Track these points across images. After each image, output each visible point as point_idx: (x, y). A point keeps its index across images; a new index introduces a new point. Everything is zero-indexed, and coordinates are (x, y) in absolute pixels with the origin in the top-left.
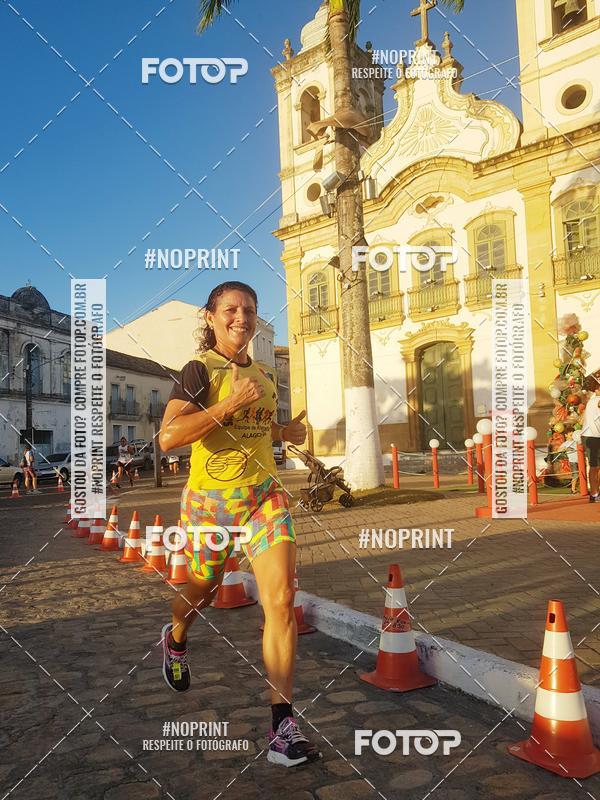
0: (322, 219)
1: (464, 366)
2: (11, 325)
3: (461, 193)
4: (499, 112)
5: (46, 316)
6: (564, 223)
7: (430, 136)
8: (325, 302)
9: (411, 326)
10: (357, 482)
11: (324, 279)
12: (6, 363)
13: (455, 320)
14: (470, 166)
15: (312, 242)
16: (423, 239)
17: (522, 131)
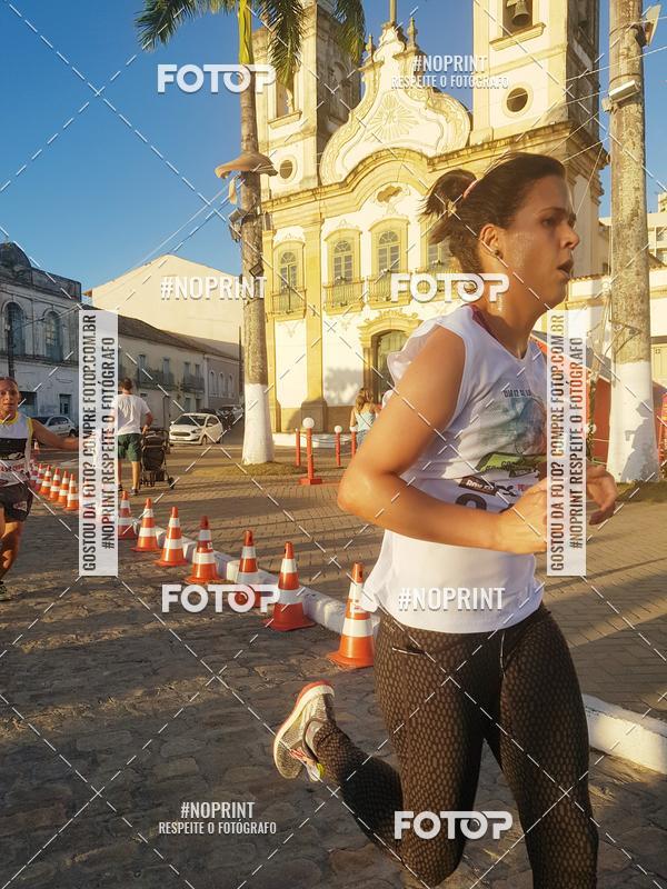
0: (292, 198)
4: (452, 106)
5: (27, 274)
7: (392, 124)
8: (295, 282)
9: (370, 313)
11: (294, 259)
13: (408, 310)
14: (424, 160)
15: (283, 220)
16: (382, 227)
17: (471, 129)
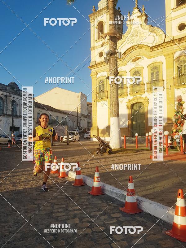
0: (103, 63)
1: (146, 110)
2: (8, 94)
3: (146, 56)
4: (158, 31)
5: (18, 91)
6: (178, 66)
7: (137, 38)
8: (103, 89)
9: (130, 97)
10: (113, 146)
11: (103, 82)
12: (6, 106)
13: (144, 96)
14: (149, 48)
15: (100, 70)
16: (134, 70)
17: (165, 37)
